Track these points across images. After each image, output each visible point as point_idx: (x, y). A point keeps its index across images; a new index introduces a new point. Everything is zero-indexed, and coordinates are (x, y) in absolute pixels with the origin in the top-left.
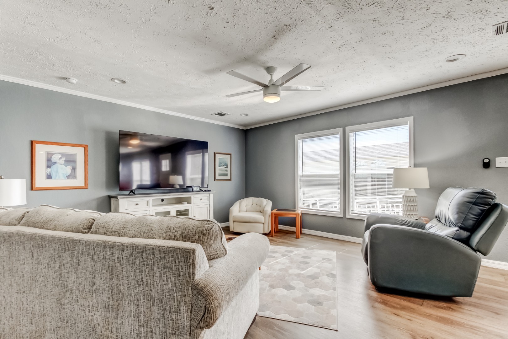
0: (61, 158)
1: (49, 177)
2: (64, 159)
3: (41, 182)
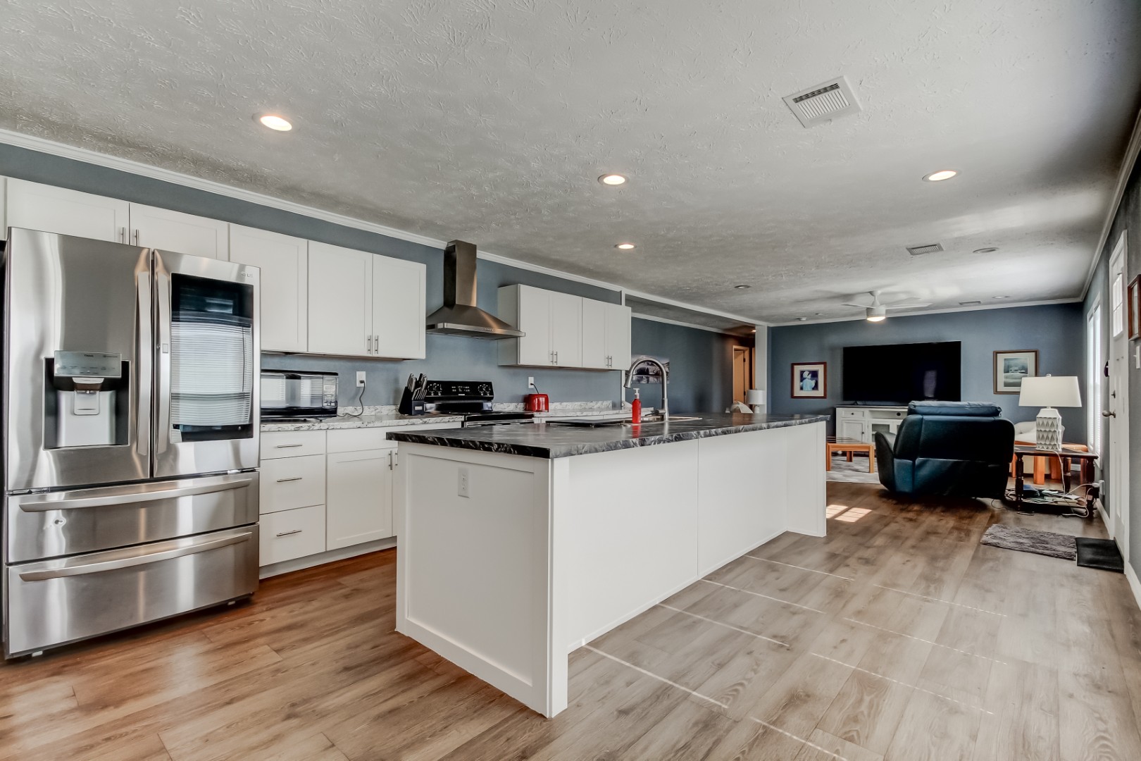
0: (808, 374)
1: (802, 388)
2: (811, 375)
3: (797, 393)
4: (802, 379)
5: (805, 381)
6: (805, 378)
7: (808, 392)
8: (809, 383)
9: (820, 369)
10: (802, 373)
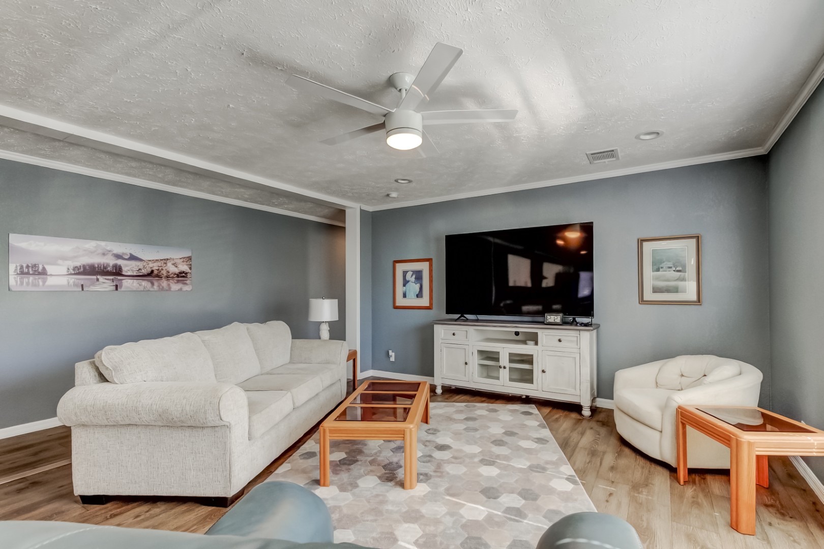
0: (412, 276)
1: (405, 296)
2: (414, 276)
3: (400, 302)
4: (405, 282)
5: (408, 285)
6: (408, 281)
7: (412, 301)
8: (414, 288)
9: (424, 267)
10: (405, 273)
